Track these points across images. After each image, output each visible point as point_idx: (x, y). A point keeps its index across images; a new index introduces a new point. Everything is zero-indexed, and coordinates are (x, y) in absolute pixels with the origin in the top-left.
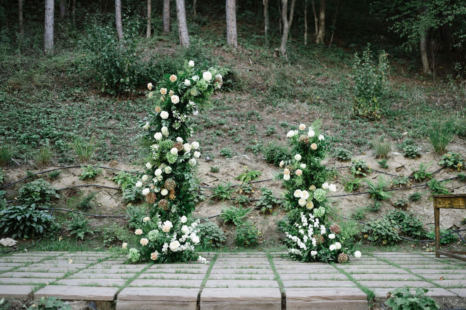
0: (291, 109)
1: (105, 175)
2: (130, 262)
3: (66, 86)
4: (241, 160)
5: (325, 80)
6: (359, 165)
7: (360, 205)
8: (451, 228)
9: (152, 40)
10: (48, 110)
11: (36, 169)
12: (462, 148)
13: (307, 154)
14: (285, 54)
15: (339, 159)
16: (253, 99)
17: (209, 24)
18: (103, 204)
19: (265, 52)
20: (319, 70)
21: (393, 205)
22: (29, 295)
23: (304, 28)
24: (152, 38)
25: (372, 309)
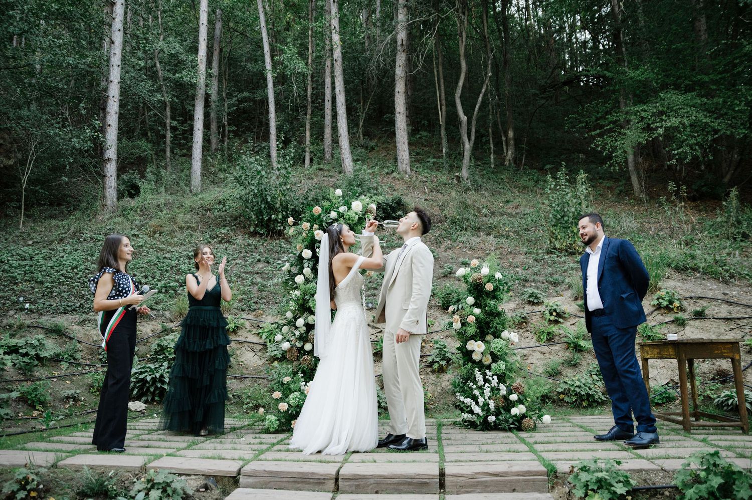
0: (474, 243)
1: (249, 328)
2: (267, 431)
3: (212, 226)
5: (516, 208)
6: (553, 308)
7: (556, 358)
8: (667, 384)
9: (311, 170)
11: (172, 321)
12: (679, 284)
13: (481, 296)
14: (467, 179)
15: (530, 302)
17: (378, 149)
18: (245, 362)
19: (444, 178)
20: (509, 196)
22: (141, 468)
23: (490, 149)
24: (311, 167)
25: (553, 487)
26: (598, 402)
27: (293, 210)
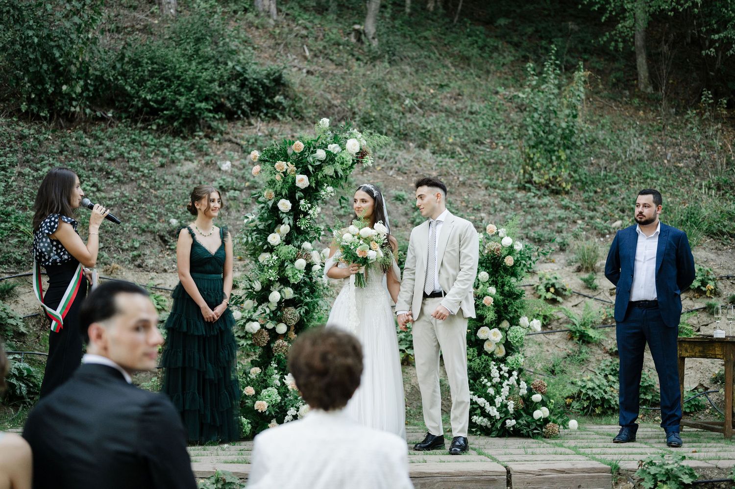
0: (403, 162)
5: (455, 99)
6: (551, 282)
7: (556, 351)
8: (696, 388)
12: (712, 256)
13: (498, 271)
14: (373, 38)
19: (335, 31)
20: (441, 74)
21: (607, 352)
25: (616, 484)
26: (613, 409)
27: (99, 79)
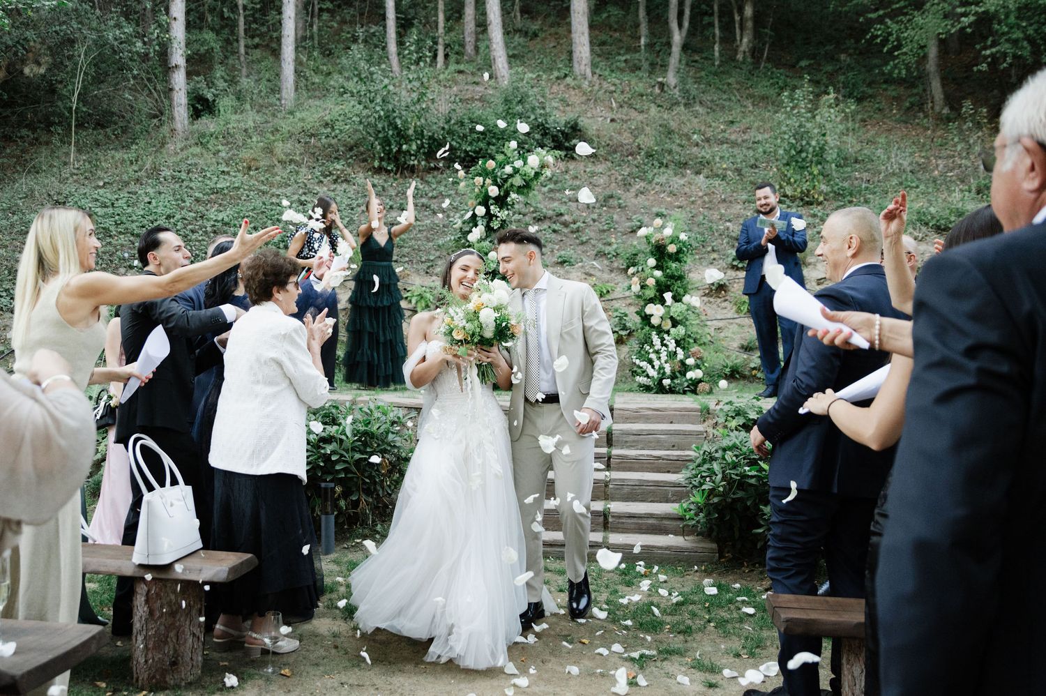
0: (676, 186)
3: (320, 158)
4: (587, 269)
5: (743, 132)
9: (447, 72)
10: (303, 198)
13: (663, 258)
14: (675, 87)
15: (733, 267)
16: (613, 172)
17: (543, 35)
19: (641, 85)
20: (736, 113)
23: (713, 35)
24: (447, 68)
25: (704, 421)
27: (431, 138)
